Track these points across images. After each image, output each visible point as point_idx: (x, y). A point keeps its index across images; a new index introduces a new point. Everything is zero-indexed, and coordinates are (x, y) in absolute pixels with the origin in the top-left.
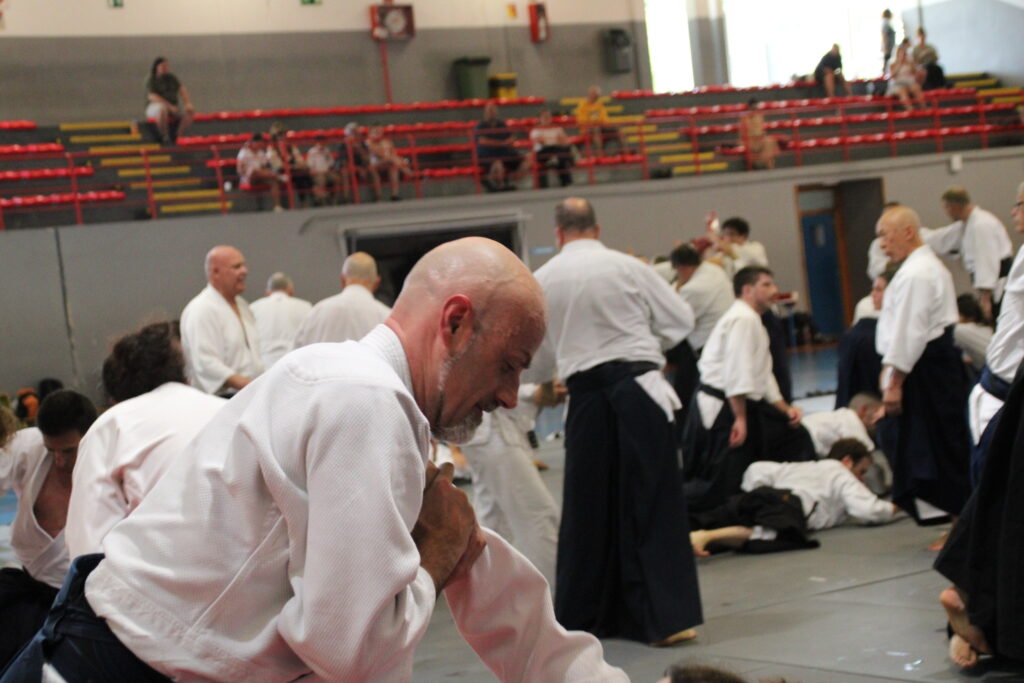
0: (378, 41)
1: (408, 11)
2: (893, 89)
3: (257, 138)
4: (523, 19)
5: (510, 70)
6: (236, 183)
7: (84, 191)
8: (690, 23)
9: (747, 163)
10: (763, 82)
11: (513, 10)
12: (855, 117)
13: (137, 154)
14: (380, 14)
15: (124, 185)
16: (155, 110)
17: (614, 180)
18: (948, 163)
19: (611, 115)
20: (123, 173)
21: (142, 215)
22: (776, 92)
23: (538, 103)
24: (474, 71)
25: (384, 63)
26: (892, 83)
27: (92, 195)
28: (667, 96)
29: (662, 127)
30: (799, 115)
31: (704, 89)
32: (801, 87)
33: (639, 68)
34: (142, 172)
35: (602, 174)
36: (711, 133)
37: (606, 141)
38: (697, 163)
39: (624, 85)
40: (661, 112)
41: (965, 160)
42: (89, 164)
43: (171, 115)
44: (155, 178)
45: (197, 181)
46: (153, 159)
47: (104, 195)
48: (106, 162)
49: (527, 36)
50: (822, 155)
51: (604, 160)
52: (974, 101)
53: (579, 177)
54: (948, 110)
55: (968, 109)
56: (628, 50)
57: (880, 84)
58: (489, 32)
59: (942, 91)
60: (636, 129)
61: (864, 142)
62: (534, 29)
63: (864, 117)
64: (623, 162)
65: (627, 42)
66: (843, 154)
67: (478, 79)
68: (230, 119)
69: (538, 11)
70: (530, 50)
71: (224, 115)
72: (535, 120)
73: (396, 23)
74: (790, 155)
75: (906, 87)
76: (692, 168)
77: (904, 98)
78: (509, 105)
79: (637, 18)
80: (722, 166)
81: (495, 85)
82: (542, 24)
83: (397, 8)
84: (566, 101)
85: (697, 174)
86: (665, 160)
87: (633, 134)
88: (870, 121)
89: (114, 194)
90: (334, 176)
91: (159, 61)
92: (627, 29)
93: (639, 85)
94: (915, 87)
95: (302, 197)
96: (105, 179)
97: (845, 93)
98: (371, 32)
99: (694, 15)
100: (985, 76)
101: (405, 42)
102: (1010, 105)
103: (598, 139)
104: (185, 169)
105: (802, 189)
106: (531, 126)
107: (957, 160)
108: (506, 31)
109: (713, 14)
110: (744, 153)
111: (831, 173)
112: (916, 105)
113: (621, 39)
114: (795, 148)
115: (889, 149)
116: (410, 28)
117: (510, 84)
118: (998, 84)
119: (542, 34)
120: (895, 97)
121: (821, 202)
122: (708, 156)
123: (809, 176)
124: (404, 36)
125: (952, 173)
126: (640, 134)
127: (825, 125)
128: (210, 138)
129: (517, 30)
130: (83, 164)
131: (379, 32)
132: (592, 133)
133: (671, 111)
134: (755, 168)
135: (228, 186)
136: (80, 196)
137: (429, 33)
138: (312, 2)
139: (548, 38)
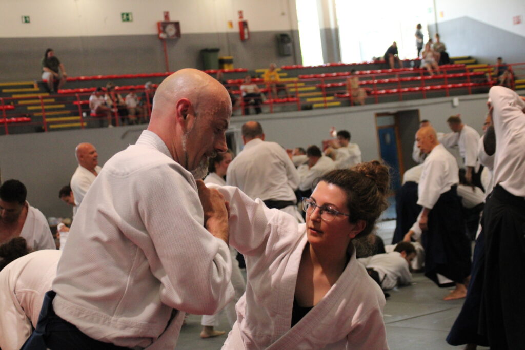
0: (162, 39)
1: (177, 25)
2: (424, 64)
3: (99, 89)
4: (236, 29)
5: (229, 55)
6: (88, 113)
7: (10, 117)
8: (321, 31)
9: (350, 102)
10: (359, 61)
11: (231, 24)
12: (404, 79)
13: (37, 98)
14: (163, 26)
15: (30, 114)
16: (46, 75)
17: (283, 111)
18: (452, 102)
19: (281, 77)
20: (30, 108)
21: (40, 130)
22: (365, 66)
23: (244, 72)
24: (212, 56)
25: (165, 51)
26: (423, 61)
27: (13, 119)
28: (309, 68)
29: (307, 84)
30: (376, 78)
31: (328, 64)
32: (377, 63)
33: (295, 53)
34: (40, 107)
35: (278, 108)
36: (333, 87)
37: (279, 91)
38: (325, 102)
39: (287, 62)
40: (307, 76)
41: (460, 100)
42: (12, 103)
43: (55, 77)
44: (46, 110)
45: (68, 112)
46: (45, 101)
47: (20, 119)
48: (20, 102)
49: (238, 37)
50: (388, 98)
51: (278, 101)
52: (464, 71)
53: (265, 109)
54: (451, 75)
55: (461, 75)
56: (289, 45)
57: (417, 62)
58: (218, 35)
59: (448, 66)
60: (294, 85)
61: (409, 91)
62: (242, 34)
63: (409, 78)
64: (288, 101)
65: (289, 41)
66: (399, 97)
67: (213, 59)
68: (86, 80)
69: (244, 25)
70: (240, 45)
71: (83, 78)
72: (243, 80)
73: (171, 31)
74: (372, 98)
75: (430, 63)
76: (322, 105)
77: (429, 69)
78: (229, 72)
79: (294, 28)
80: (338, 103)
81: (222, 62)
82: (246, 31)
83: (172, 23)
84: (258, 71)
85: (325, 107)
86: (309, 100)
87: (292, 87)
88: (412, 80)
89: (25, 119)
90: (140, 109)
91: (49, 50)
92: (289, 34)
93: (295, 63)
94: (435, 64)
95: (123, 120)
96: (20, 111)
97: (399, 67)
98: (158, 36)
99: (323, 27)
100: (469, 58)
101: (176, 40)
102: (483, 73)
103: (275, 90)
104: (62, 106)
105: (378, 115)
106: (240, 83)
107: (456, 100)
108: (227, 34)
109: (333, 26)
110: (349, 97)
111: (393, 107)
112: (435, 72)
113: (286, 39)
114: (374, 94)
115: (422, 95)
116: (178, 33)
117: (230, 62)
118: (476, 62)
119: (246, 37)
120: (425, 69)
121: (388, 121)
122: (331, 98)
123: (382, 109)
124: (175, 38)
125: (454, 107)
126: (296, 87)
127: (390, 82)
128: (75, 90)
129: (233, 34)
130: (9, 104)
131: (162, 35)
132: (272, 87)
133: (312, 76)
134: (355, 104)
135: (84, 114)
136: (7, 120)
137: (188, 36)
138: (128, 20)
139: (249, 39)
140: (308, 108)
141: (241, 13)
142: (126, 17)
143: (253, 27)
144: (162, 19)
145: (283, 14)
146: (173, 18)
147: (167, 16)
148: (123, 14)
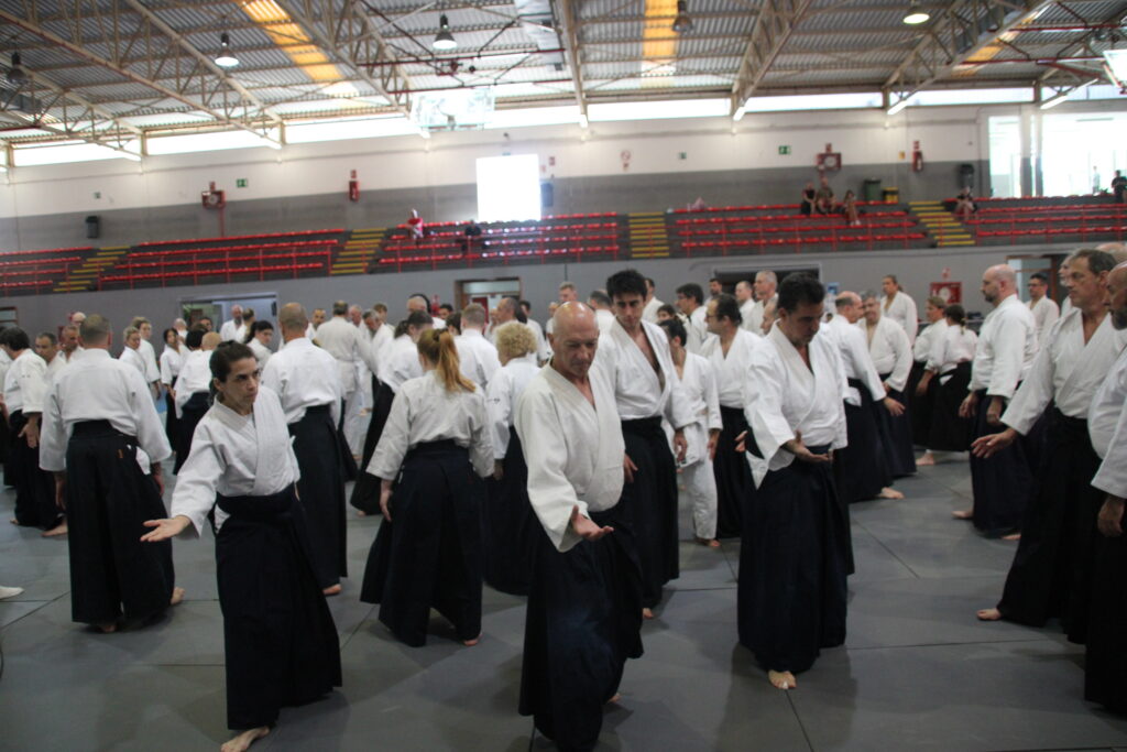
1: (838, 157)
4: (909, 159)
5: (898, 186)
11: (903, 155)
14: (822, 158)
24: (874, 187)
33: (982, 185)
44: (646, 240)
45: (665, 242)
47: (610, 248)
49: (911, 168)
56: (970, 176)
58: (888, 167)
62: (915, 164)
65: (974, 172)
67: (874, 191)
69: (918, 155)
70: (913, 177)
73: (831, 162)
79: (984, 158)
80: (972, 242)
81: (885, 193)
82: (919, 162)
83: (833, 155)
87: (930, 223)
89: (618, 247)
92: (976, 164)
96: (621, 240)
98: (816, 168)
101: (836, 171)
104: (665, 236)
108: (898, 166)
109: (1034, 156)
113: (971, 169)
116: (839, 164)
117: (893, 193)
119: (919, 167)
124: (836, 168)
129: (908, 165)
130: (620, 233)
131: (822, 167)
137: (851, 168)
138: (785, 152)
139: (922, 169)
140: (933, 246)
141: (917, 144)
142: (784, 150)
143: (930, 156)
144: (823, 151)
145: (971, 143)
146: (835, 150)
147: (829, 147)
148: (780, 148)
